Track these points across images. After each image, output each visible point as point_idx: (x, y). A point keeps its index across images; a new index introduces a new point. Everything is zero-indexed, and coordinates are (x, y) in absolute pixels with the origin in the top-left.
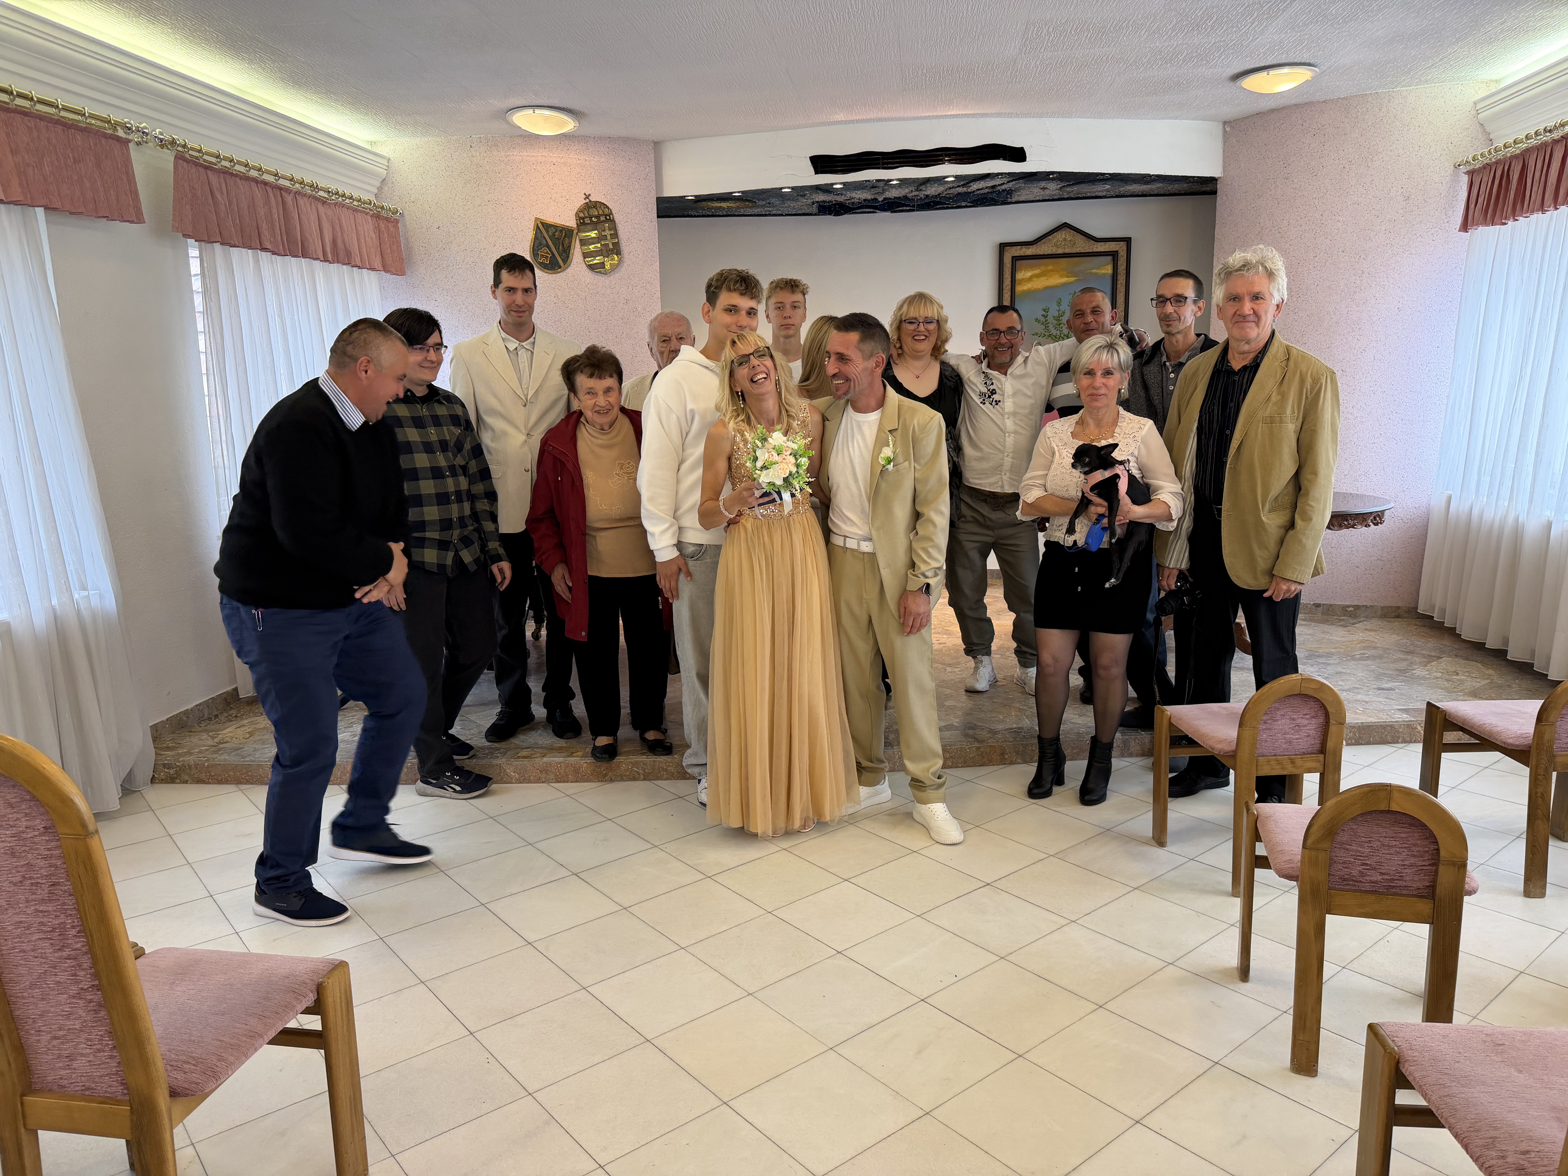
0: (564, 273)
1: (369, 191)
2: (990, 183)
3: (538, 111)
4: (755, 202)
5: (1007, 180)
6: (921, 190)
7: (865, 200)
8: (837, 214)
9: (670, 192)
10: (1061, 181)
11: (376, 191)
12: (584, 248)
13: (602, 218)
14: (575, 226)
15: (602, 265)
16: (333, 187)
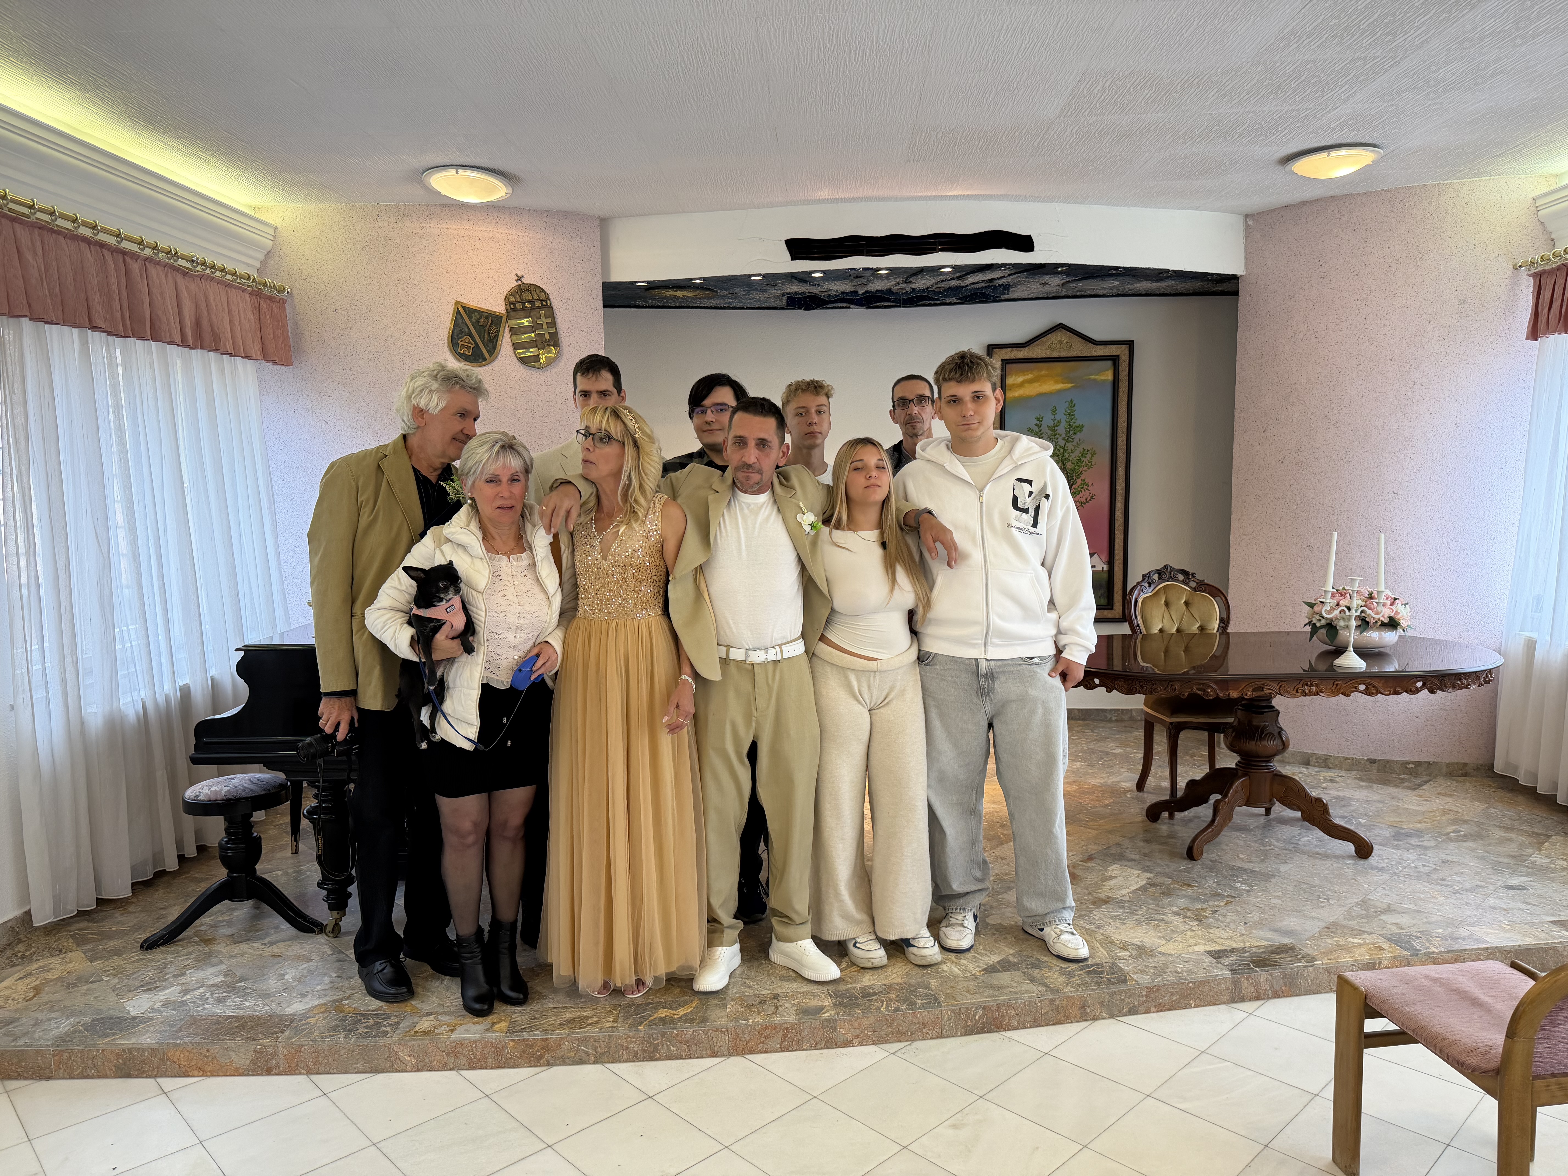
0: (490, 366)
1: (248, 265)
2: (989, 276)
3: (462, 172)
4: (717, 292)
5: (1008, 272)
6: (910, 282)
7: (843, 293)
8: (808, 308)
9: (619, 276)
10: (1068, 275)
11: (258, 265)
12: (514, 337)
13: (537, 304)
14: (504, 312)
15: (537, 358)
16: (199, 256)
